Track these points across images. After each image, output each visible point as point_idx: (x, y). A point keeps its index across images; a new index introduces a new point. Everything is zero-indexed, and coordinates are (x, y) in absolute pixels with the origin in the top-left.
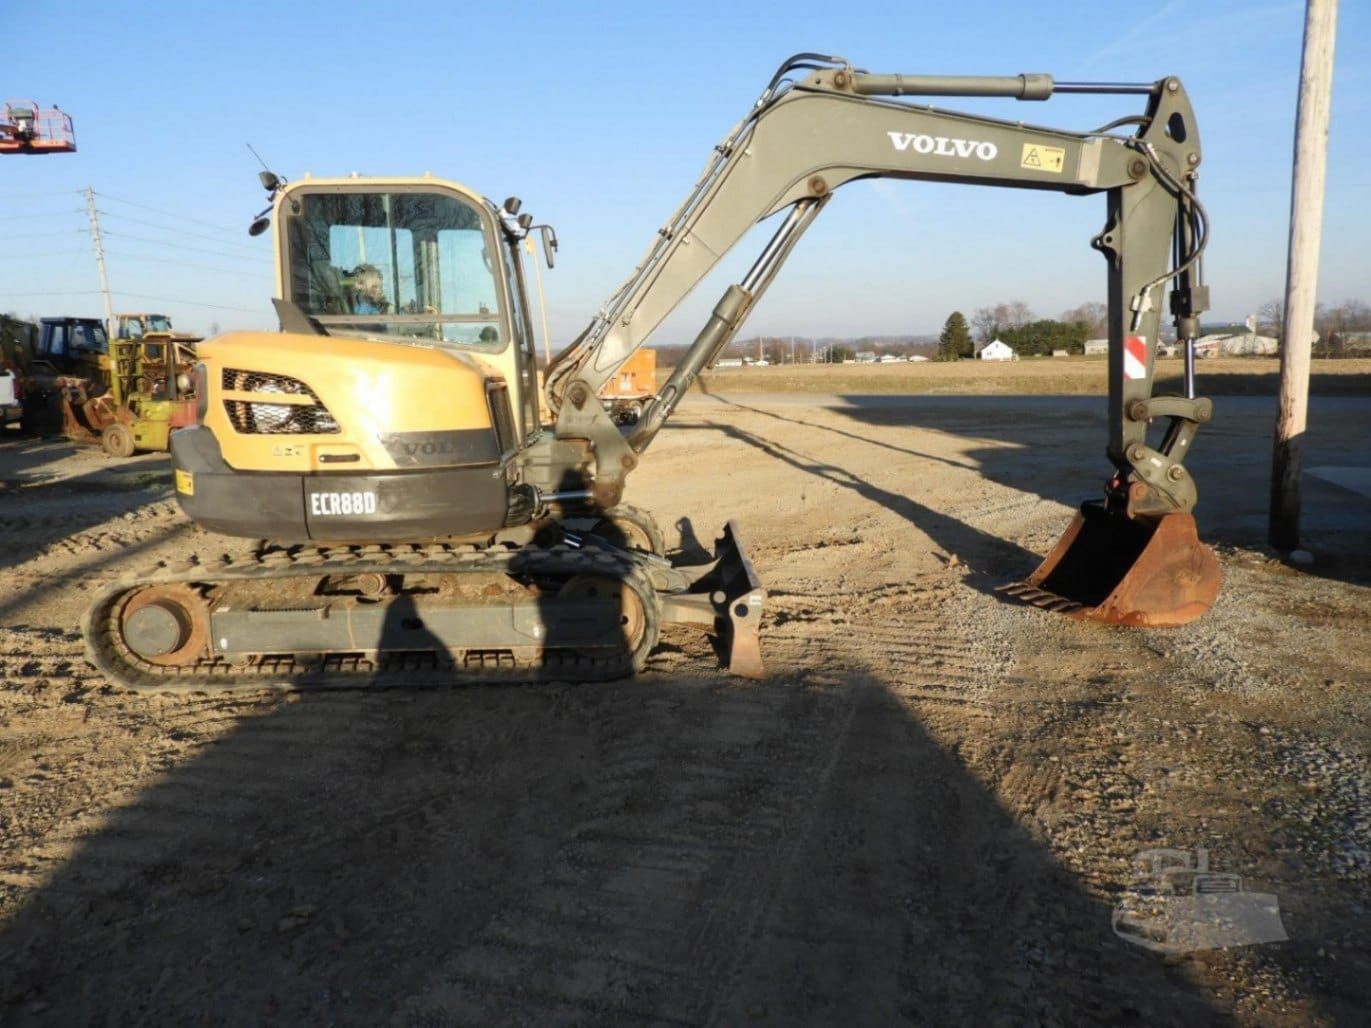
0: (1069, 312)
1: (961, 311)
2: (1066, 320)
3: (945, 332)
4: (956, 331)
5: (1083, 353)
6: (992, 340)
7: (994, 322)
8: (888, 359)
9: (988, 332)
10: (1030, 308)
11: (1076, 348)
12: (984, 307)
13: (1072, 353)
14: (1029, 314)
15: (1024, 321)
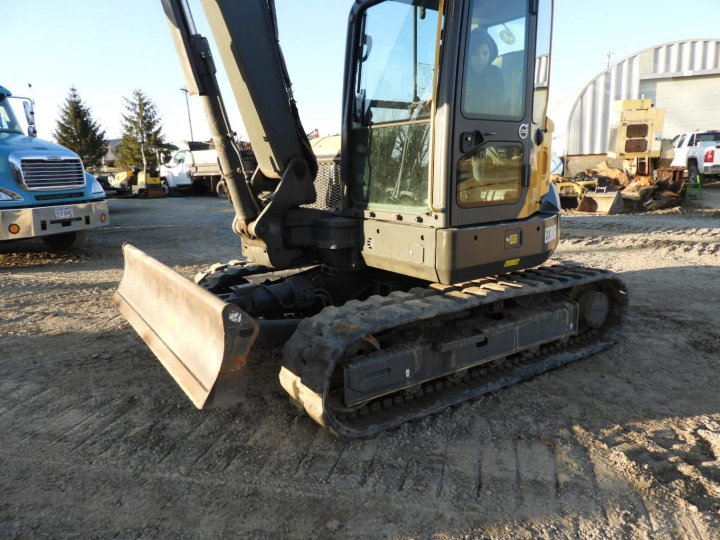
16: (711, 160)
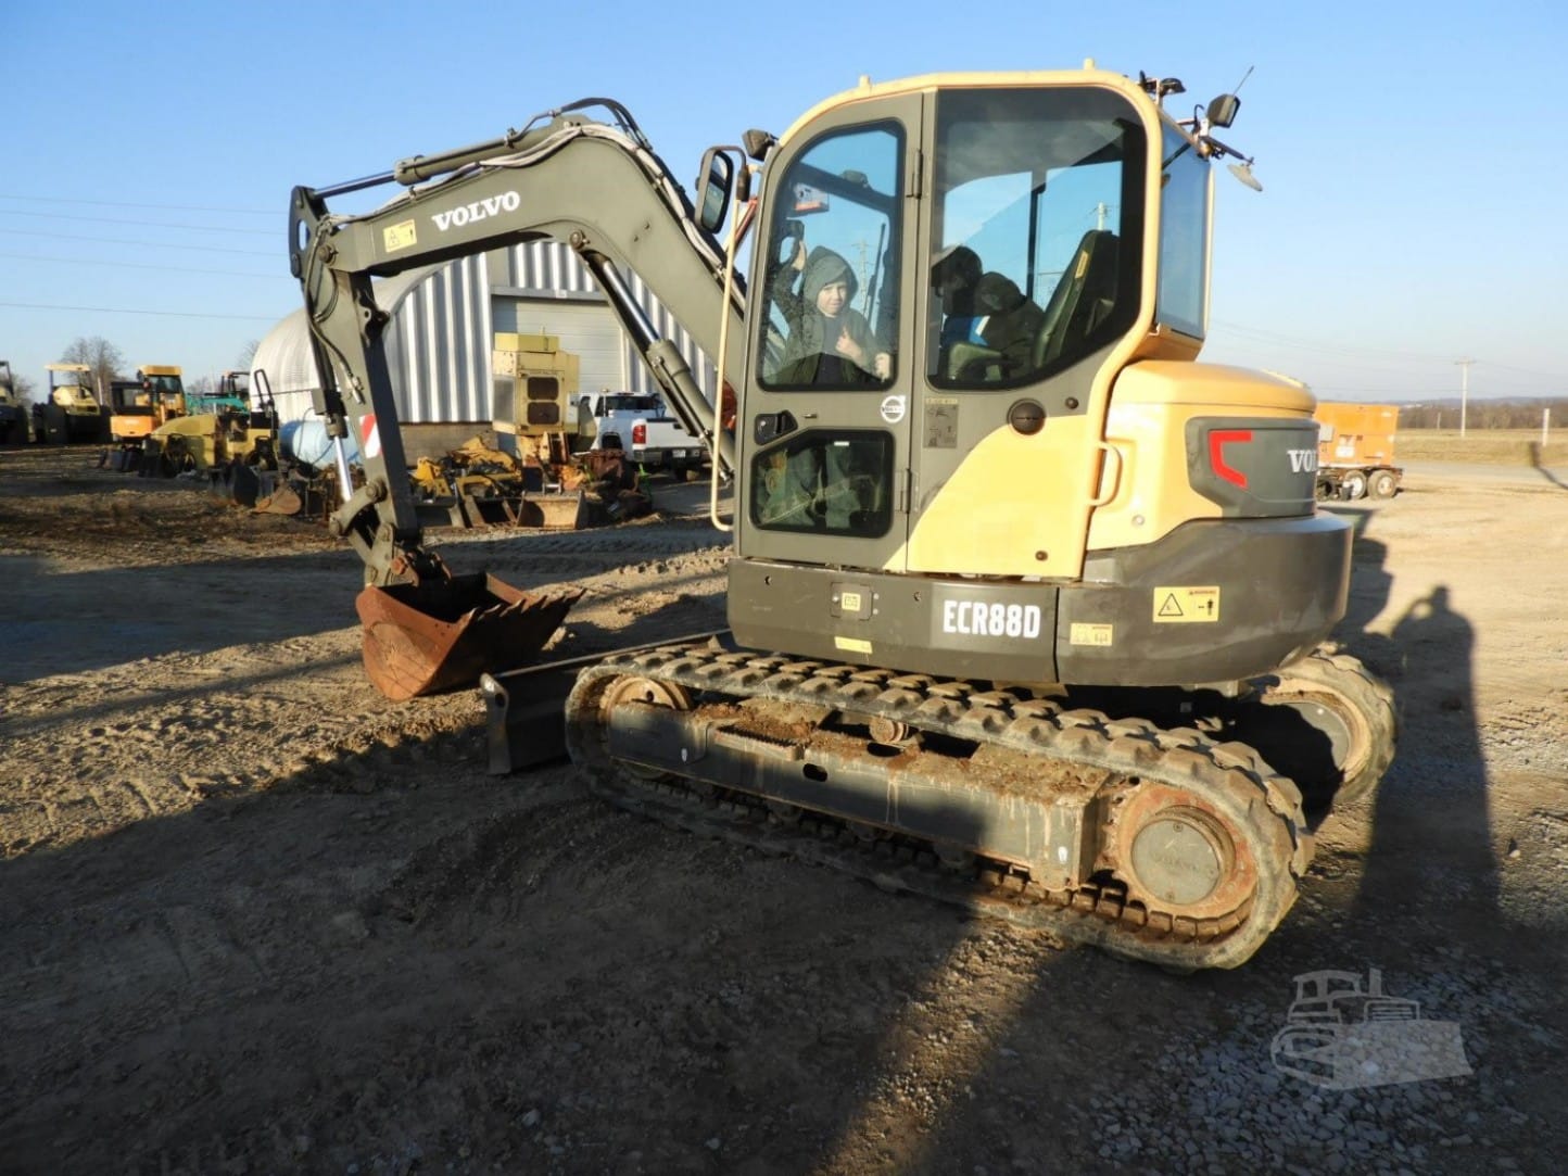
16: (643, 440)
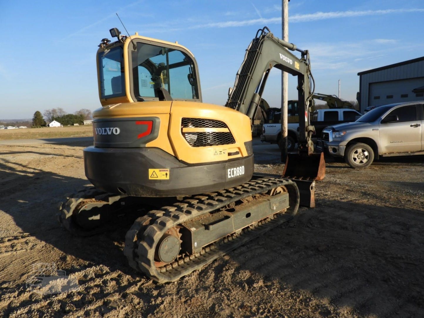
0: (77, 112)
1: (39, 111)
2: (76, 114)
3: (34, 118)
4: (38, 117)
5: (83, 124)
6: (53, 120)
7: (52, 115)
8: (10, 128)
9: (50, 118)
10: (64, 110)
11: (81, 123)
12: (48, 109)
13: (80, 124)
14: (64, 112)
15: (63, 114)
